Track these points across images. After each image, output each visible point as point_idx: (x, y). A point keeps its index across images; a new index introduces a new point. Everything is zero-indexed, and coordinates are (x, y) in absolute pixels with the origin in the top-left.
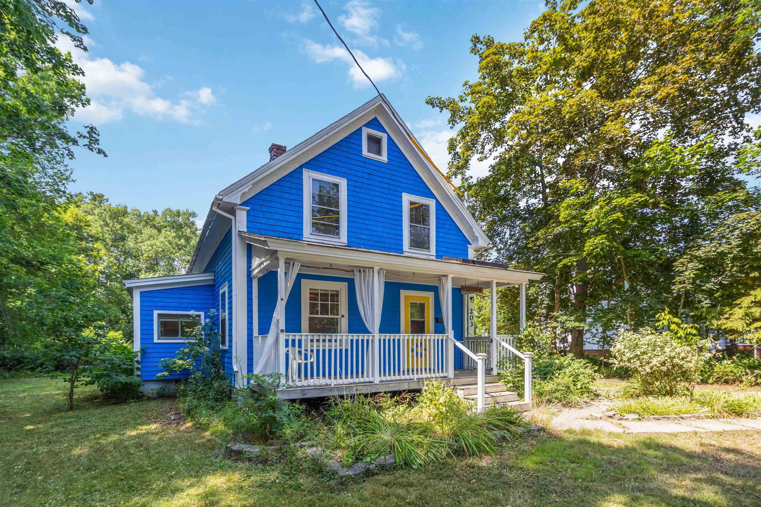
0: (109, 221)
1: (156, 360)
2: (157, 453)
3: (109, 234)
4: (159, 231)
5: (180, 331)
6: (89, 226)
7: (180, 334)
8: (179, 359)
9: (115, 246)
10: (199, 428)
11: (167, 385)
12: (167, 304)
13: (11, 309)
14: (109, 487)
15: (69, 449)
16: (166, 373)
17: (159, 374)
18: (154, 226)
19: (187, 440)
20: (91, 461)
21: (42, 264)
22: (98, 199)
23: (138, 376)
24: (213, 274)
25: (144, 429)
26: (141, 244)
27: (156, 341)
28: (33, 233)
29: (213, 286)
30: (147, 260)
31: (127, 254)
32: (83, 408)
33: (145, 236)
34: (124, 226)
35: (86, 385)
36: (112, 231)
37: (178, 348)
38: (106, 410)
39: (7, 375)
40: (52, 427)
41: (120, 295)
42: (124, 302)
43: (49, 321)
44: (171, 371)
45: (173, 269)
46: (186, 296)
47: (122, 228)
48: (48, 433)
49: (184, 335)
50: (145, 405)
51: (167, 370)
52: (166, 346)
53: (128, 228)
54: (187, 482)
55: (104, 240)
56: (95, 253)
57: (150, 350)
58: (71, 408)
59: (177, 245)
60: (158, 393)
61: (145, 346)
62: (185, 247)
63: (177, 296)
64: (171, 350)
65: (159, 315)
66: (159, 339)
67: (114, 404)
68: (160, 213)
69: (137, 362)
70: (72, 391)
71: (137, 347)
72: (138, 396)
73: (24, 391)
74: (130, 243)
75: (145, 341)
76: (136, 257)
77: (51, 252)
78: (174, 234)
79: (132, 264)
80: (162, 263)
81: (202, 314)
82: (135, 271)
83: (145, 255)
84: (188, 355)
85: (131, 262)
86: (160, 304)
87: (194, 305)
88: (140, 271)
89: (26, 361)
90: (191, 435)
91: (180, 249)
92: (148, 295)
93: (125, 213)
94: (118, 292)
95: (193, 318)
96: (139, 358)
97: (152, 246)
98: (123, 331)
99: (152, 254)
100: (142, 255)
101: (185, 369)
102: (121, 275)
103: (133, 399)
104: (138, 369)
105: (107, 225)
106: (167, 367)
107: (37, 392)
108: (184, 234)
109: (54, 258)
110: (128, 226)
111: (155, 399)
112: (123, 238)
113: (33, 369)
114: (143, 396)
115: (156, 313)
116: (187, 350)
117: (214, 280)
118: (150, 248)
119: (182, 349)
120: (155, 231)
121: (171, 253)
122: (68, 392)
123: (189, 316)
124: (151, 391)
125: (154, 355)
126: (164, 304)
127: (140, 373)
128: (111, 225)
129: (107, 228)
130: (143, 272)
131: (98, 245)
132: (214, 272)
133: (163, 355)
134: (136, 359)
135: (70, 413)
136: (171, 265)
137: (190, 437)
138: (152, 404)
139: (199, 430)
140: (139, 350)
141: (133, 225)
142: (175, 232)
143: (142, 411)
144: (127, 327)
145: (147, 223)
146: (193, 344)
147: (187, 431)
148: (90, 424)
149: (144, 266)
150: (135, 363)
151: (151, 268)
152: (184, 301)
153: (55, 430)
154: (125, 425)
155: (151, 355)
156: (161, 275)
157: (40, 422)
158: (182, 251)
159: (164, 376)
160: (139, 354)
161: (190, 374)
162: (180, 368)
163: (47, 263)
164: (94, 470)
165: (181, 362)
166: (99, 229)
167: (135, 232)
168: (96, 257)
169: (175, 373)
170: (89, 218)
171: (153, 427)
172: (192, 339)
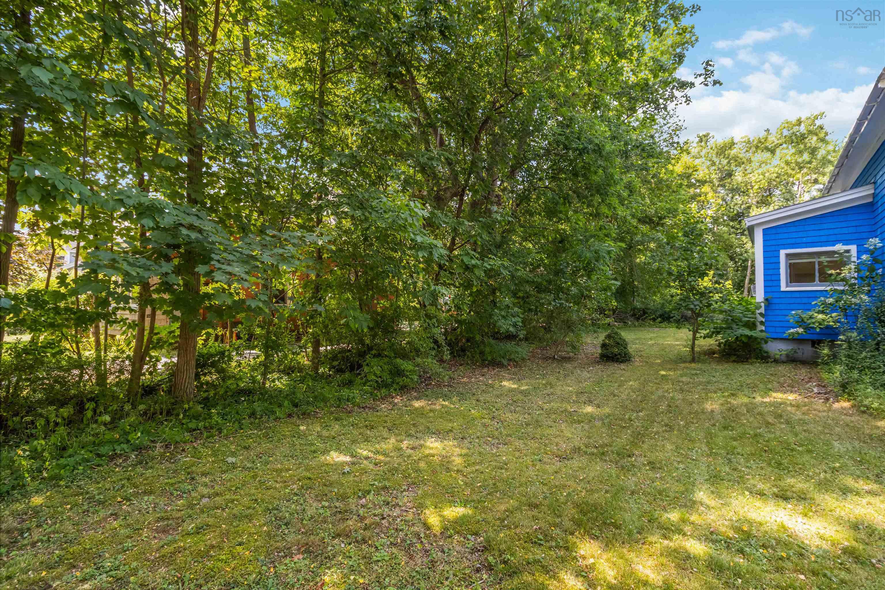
0: (715, 159)
1: (785, 312)
2: (805, 431)
3: (716, 174)
4: (773, 152)
5: (817, 274)
6: (696, 171)
7: (817, 279)
8: (819, 312)
9: (722, 186)
10: (864, 412)
11: (801, 347)
12: (798, 241)
13: (639, 264)
14: (752, 454)
15: (701, 401)
16: (801, 330)
17: (792, 330)
18: (767, 149)
19: (847, 425)
20: (726, 420)
21: (660, 218)
22: (704, 139)
23: (762, 331)
24: (871, 186)
25: (778, 396)
26: (751, 175)
27: (783, 288)
28: (653, 191)
29: (871, 205)
30: (758, 193)
31: (735, 191)
32: (704, 362)
33: (755, 165)
34: (731, 159)
35: (704, 338)
36: (719, 169)
37: (816, 298)
38: (727, 367)
39: (637, 324)
40: (681, 376)
41: (728, 239)
42: (732, 247)
43: (675, 273)
44: (807, 328)
45: (793, 197)
46: (825, 226)
47: (729, 162)
48: (679, 381)
49: (825, 278)
50: (773, 369)
51: (800, 326)
52: (797, 295)
53: (736, 161)
54: (863, 485)
55: (711, 182)
56: (703, 198)
57: (776, 301)
58: (693, 360)
59: (797, 164)
60: (787, 356)
61: (769, 296)
62: (810, 162)
63: (813, 227)
64: (805, 301)
65: (788, 255)
66: (787, 286)
67: (734, 361)
68: (773, 131)
69: (761, 314)
70: (694, 343)
71: (759, 296)
72: (762, 356)
73: (651, 339)
74: (738, 177)
75: (769, 289)
76: (745, 193)
77: (668, 206)
78: (793, 151)
79: (740, 202)
80: (777, 192)
81: (853, 248)
82: (744, 209)
83: (756, 187)
84: (833, 307)
85: (738, 199)
86: (789, 241)
87: (839, 237)
88: (749, 207)
89: (649, 311)
90: (853, 419)
91: (801, 168)
92: (774, 231)
93: (732, 144)
94: (726, 236)
95: (841, 254)
96: (762, 310)
97: (763, 174)
98: (732, 280)
99: (764, 184)
100: (752, 187)
101: (828, 327)
102: (729, 217)
103: (757, 359)
104: (762, 323)
105: (713, 164)
106: (801, 322)
107: (661, 341)
108: (808, 145)
109: (669, 211)
110: (735, 158)
111: (784, 362)
112: (730, 175)
113: (654, 320)
114: (769, 357)
115: (783, 253)
116: (831, 300)
117: (874, 195)
118: (761, 177)
119: (822, 299)
120: (768, 155)
121: (790, 176)
122: (690, 343)
123: (834, 252)
124: (778, 352)
125: (782, 307)
126: (793, 241)
127: (763, 328)
128: (717, 163)
129: (714, 168)
130: (754, 207)
131: (706, 188)
132: (875, 183)
133: (792, 306)
134: (758, 312)
135: (693, 365)
136: (790, 192)
137: (852, 422)
138: (782, 369)
139: (866, 416)
140: (763, 300)
141: (741, 156)
142: (794, 147)
143: (772, 375)
144: (736, 275)
145: (757, 147)
146: (842, 292)
147: (843, 411)
148: (714, 379)
149: (754, 201)
150: (758, 316)
151: (764, 202)
152: (822, 233)
153: (684, 379)
154: (754, 388)
155: (777, 307)
156: (776, 207)
157: (670, 370)
158: (805, 170)
159: (798, 333)
160: (763, 305)
161: (838, 334)
162: (820, 324)
163: (665, 218)
164: (731, 431)
165: (821, 316)
166: (707, 171)
167: (743, 163)
168: (703, 202)
169: (812, 331)
170: (697, 162)
171: (791, 397)
172: (839, 285)
